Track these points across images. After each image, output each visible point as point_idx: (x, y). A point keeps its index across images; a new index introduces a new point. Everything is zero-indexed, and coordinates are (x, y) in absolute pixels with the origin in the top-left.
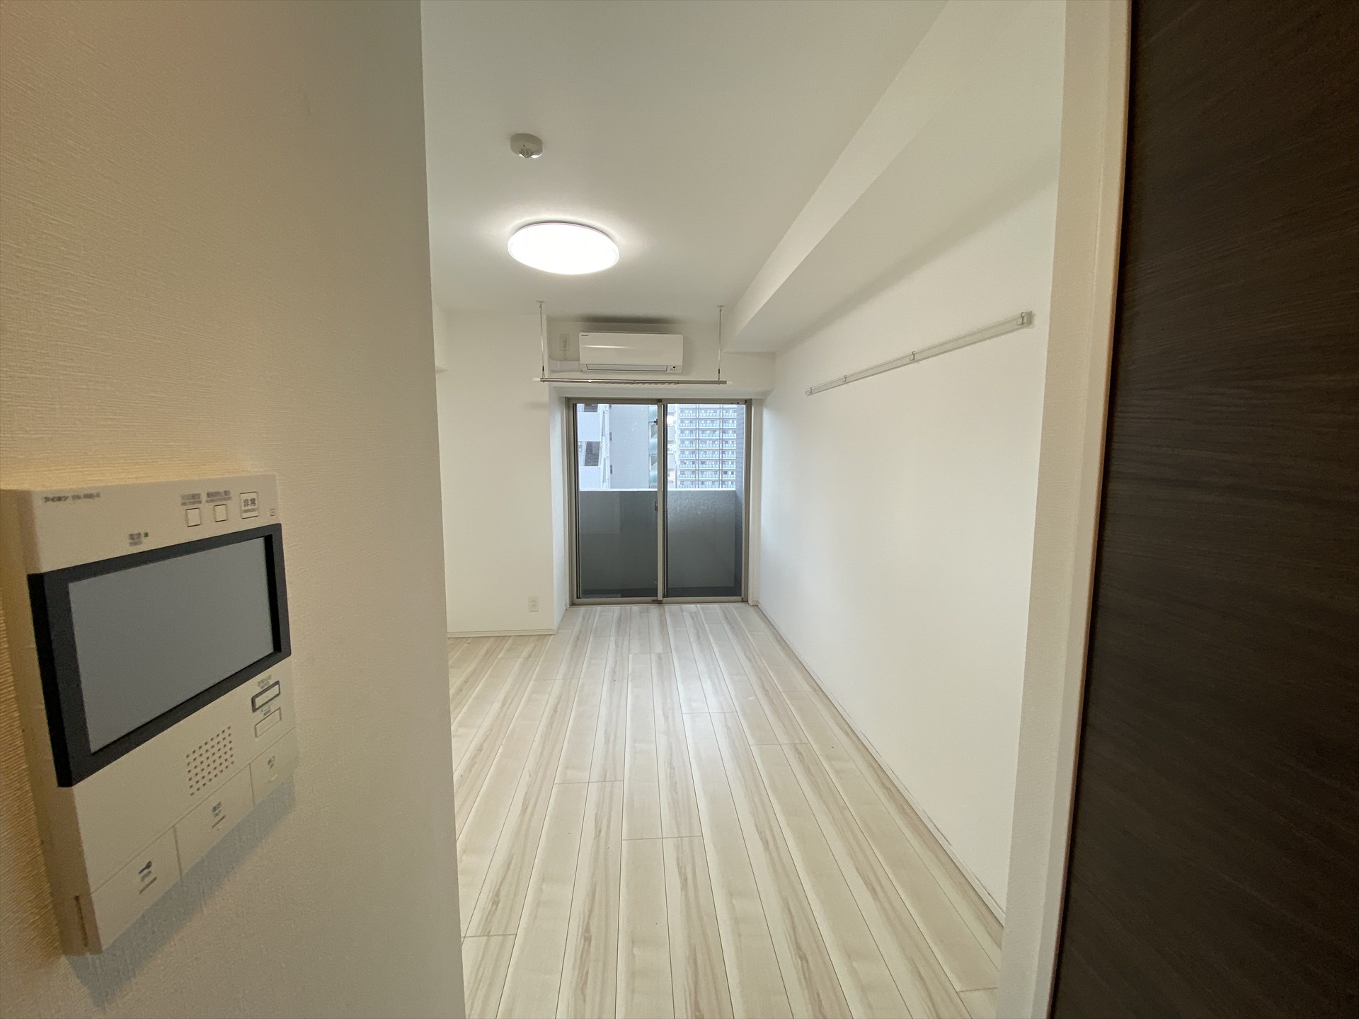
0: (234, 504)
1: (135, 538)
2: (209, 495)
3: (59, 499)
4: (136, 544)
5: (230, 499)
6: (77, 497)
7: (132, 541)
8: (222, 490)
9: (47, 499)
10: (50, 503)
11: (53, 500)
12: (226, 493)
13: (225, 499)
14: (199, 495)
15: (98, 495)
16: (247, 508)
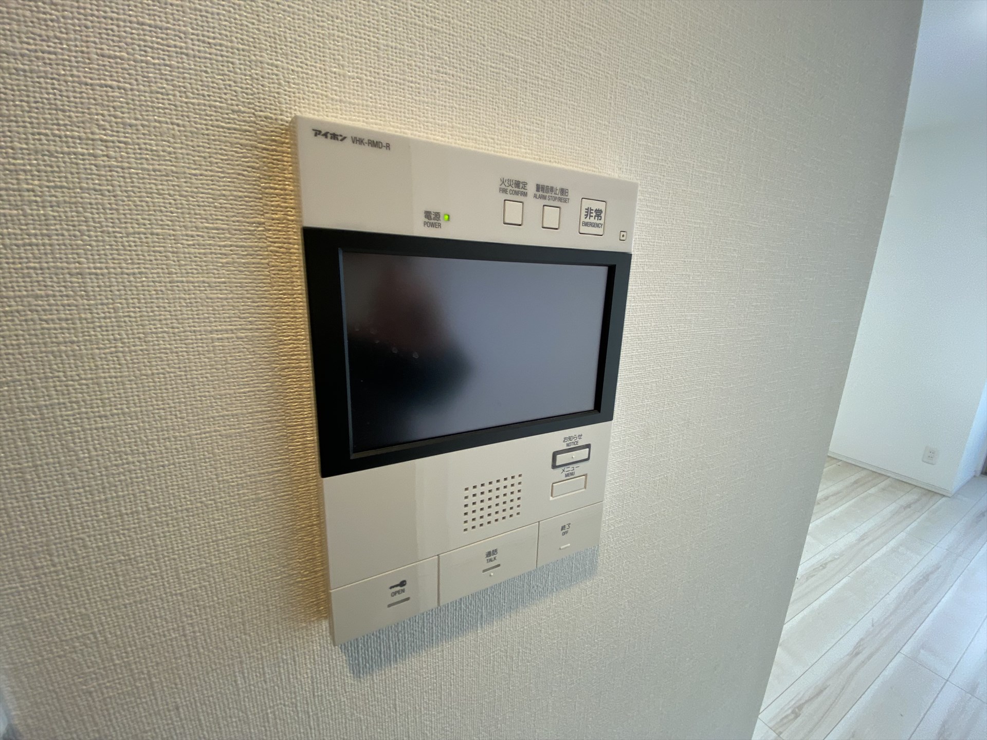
0: (573, 210)
1: (432, 218)
2: (539, 188)
3: (334, 136)
4: (433, 225)
5: (566, 201)
6: (358, 141)
7: (427, 220)
8: (558, 185)
9: (317, 133)
10: (320, 138)
11: (326, 135)
12: (563, 191)
13: (560, 200)
14: (525, 184)
15: (388, 146)
16: (587, 220)
